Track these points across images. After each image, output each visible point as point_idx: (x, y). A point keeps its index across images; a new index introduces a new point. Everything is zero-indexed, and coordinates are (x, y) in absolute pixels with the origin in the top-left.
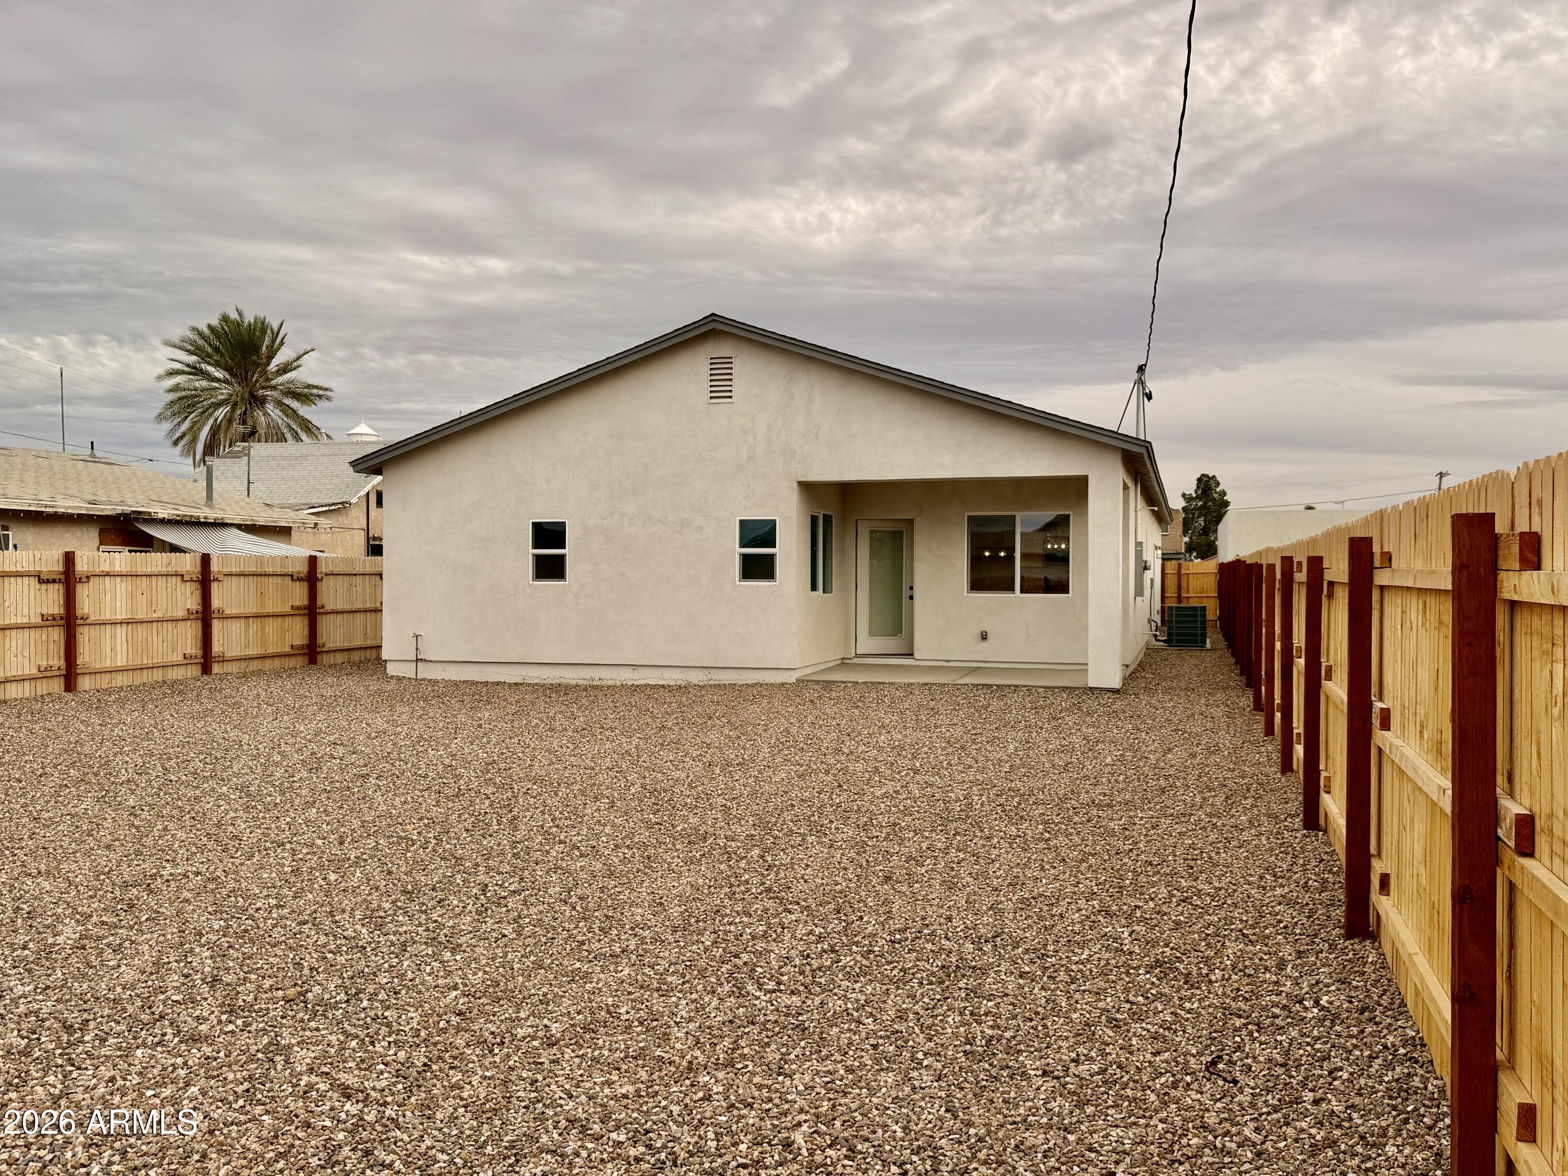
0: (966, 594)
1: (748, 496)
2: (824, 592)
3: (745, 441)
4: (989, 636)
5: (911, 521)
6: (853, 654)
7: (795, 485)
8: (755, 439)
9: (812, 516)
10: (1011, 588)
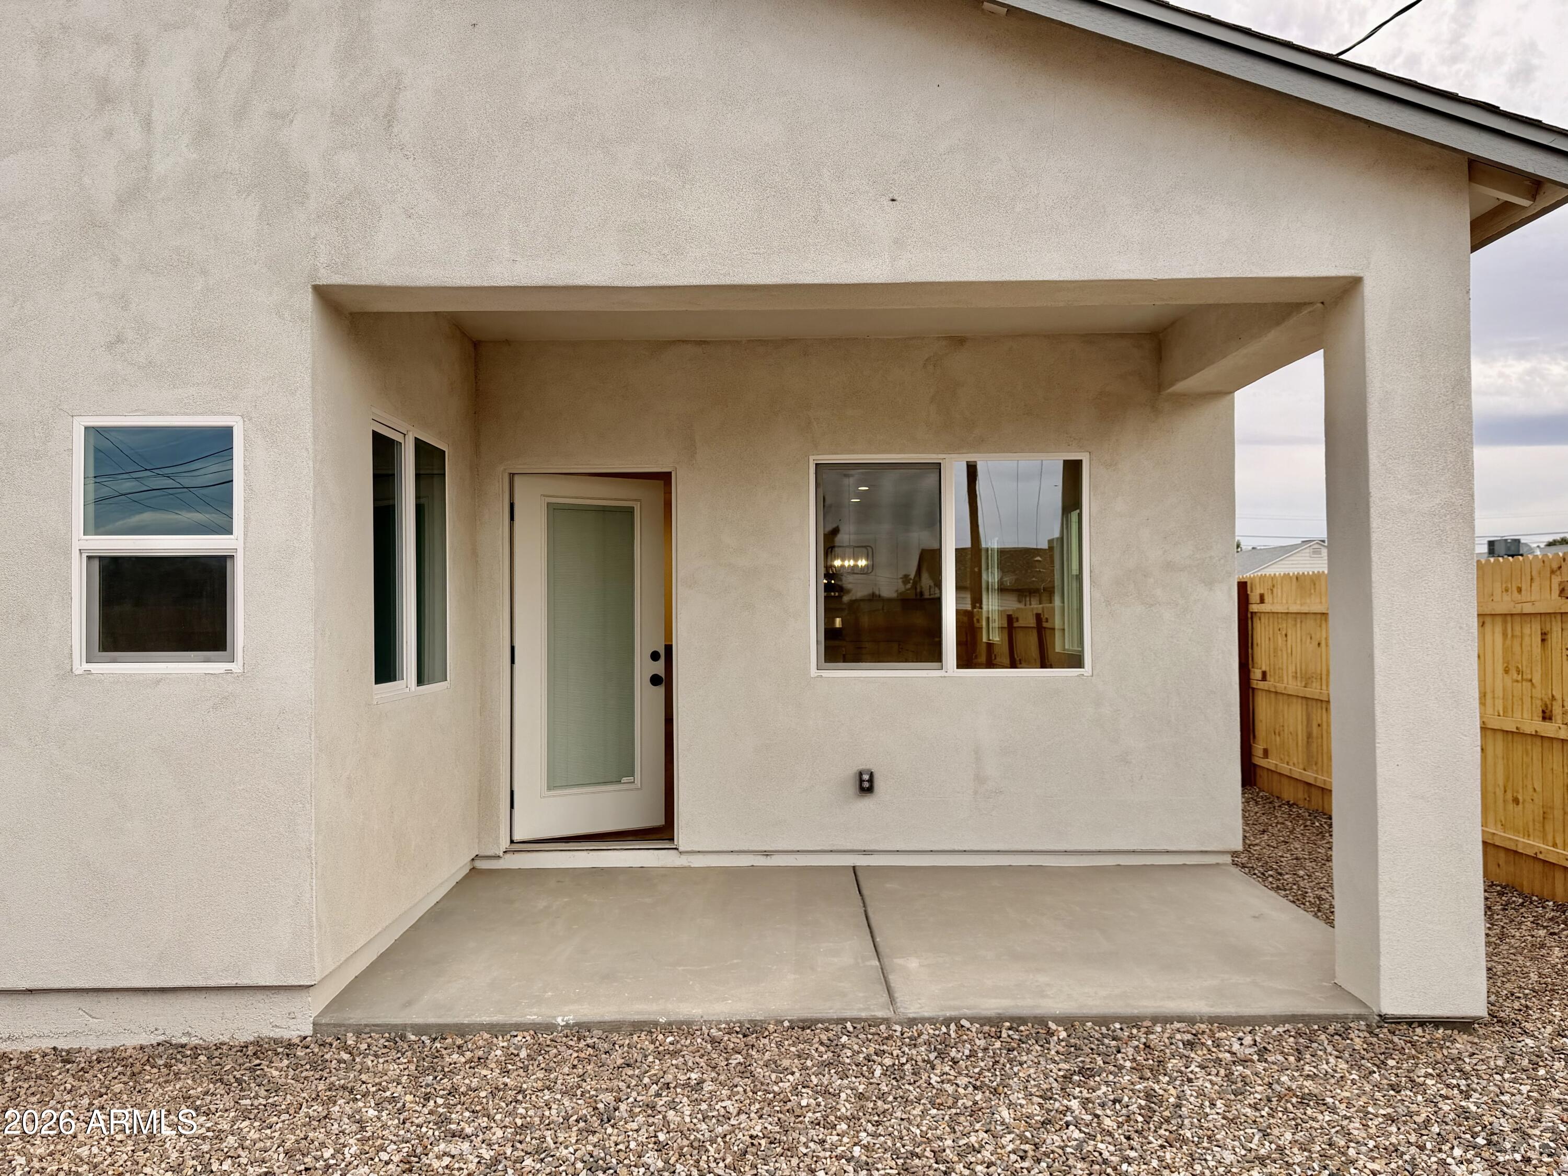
0: (814, 672)
1: (119, 340)
2: (420, 681)
3: (109, 133)
4: (879, 783)
5: (665, 478)
6: (505, 843)
7: (307, 302)
8: (147, 124)
9: (377, 437)
10: (934, 655)
